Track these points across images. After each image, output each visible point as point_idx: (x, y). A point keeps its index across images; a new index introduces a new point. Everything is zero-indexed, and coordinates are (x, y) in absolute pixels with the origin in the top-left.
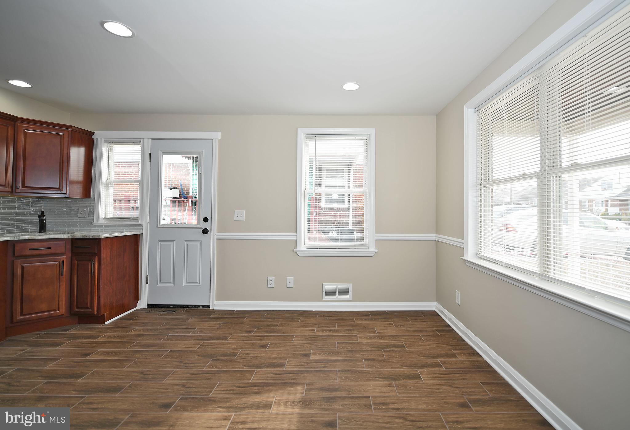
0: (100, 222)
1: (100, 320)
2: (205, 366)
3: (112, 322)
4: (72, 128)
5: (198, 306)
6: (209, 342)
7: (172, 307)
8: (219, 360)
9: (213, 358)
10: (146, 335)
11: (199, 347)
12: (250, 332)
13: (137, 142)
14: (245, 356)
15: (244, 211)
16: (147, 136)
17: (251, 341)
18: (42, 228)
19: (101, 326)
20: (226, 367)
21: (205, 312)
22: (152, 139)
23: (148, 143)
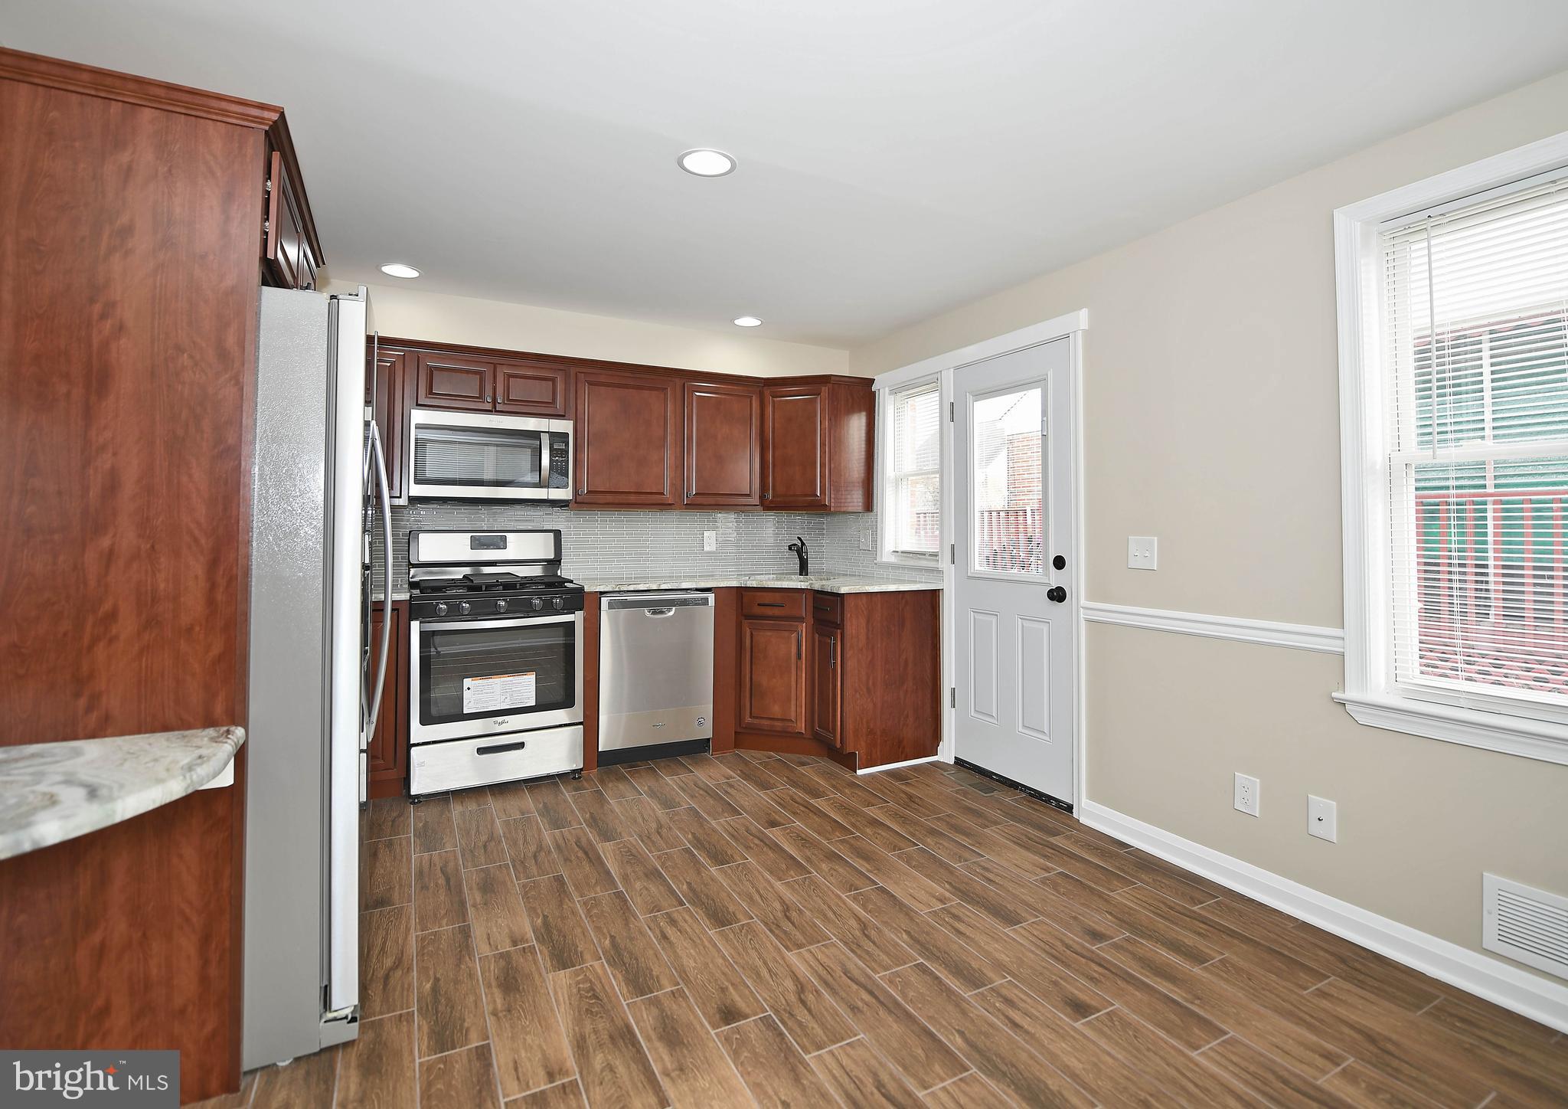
0: (885, 559)
1: (849, 762)
2: (886, 969)
3: (870, 775)
4: (832, 378)
5: (1049, 799)
6: (969, 911)
7: (997, 780)
8: (932, 973)
9: (928, 959)
10: (884, 825)
11: (935, 912)
12: (1096, 936)
13: (932, 382)
14: (997, 1005)
15: (1156, 538)
16: (945, 364)
17: (1067, 966)
18: (803, 569)
19: (848, 776)
20: (920, 1006)
21: (1049, 818)
22: (957, 368)
23: (948, 378)
